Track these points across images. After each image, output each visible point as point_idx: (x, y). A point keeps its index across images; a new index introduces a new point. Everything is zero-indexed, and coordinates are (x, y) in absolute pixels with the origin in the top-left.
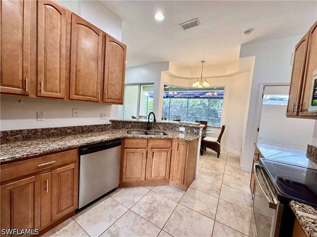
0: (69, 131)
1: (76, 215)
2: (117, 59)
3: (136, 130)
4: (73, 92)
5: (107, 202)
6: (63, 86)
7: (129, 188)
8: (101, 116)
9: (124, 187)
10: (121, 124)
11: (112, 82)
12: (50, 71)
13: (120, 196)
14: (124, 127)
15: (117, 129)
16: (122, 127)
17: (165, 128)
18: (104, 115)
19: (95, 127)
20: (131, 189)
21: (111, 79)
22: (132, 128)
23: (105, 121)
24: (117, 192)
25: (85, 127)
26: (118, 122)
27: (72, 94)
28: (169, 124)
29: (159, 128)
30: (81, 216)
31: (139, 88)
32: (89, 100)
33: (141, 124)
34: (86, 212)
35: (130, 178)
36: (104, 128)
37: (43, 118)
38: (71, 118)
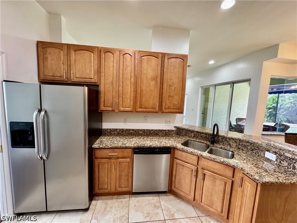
0: (141, 132)
1: (132, 195)
2: (176, 72)
3: (198, 140)
4: (138, 106)
5: (154, 199)
6: (132, 104)
7: (178, 199)
8: (166, 122)
9: (174, 195)
10: (184, 131)
11: (170, 94)
12: (125, 94)
13: (166, 201)
14: (187, 135)
15: (180, 135)
16: (185, 135)
17: (240, 146)
18: (168, 122)
19: (160, 131)
20: (180, 201)
21: (169, 92)
22: (195, 138)
23: (170, 127)
24: (167, 196)
25: (152, 131)
26: (181, 129)
27: (137, 108)
28: (248, 142)
29: (230, 145)
30: (134, 198)
31: (231, 87)
32: (150, 111)
33: (205, 135)
34: (138, 197)
35: (178, 189)
36: (167, 133)
37: (127, 122)
38: (143, 123)
